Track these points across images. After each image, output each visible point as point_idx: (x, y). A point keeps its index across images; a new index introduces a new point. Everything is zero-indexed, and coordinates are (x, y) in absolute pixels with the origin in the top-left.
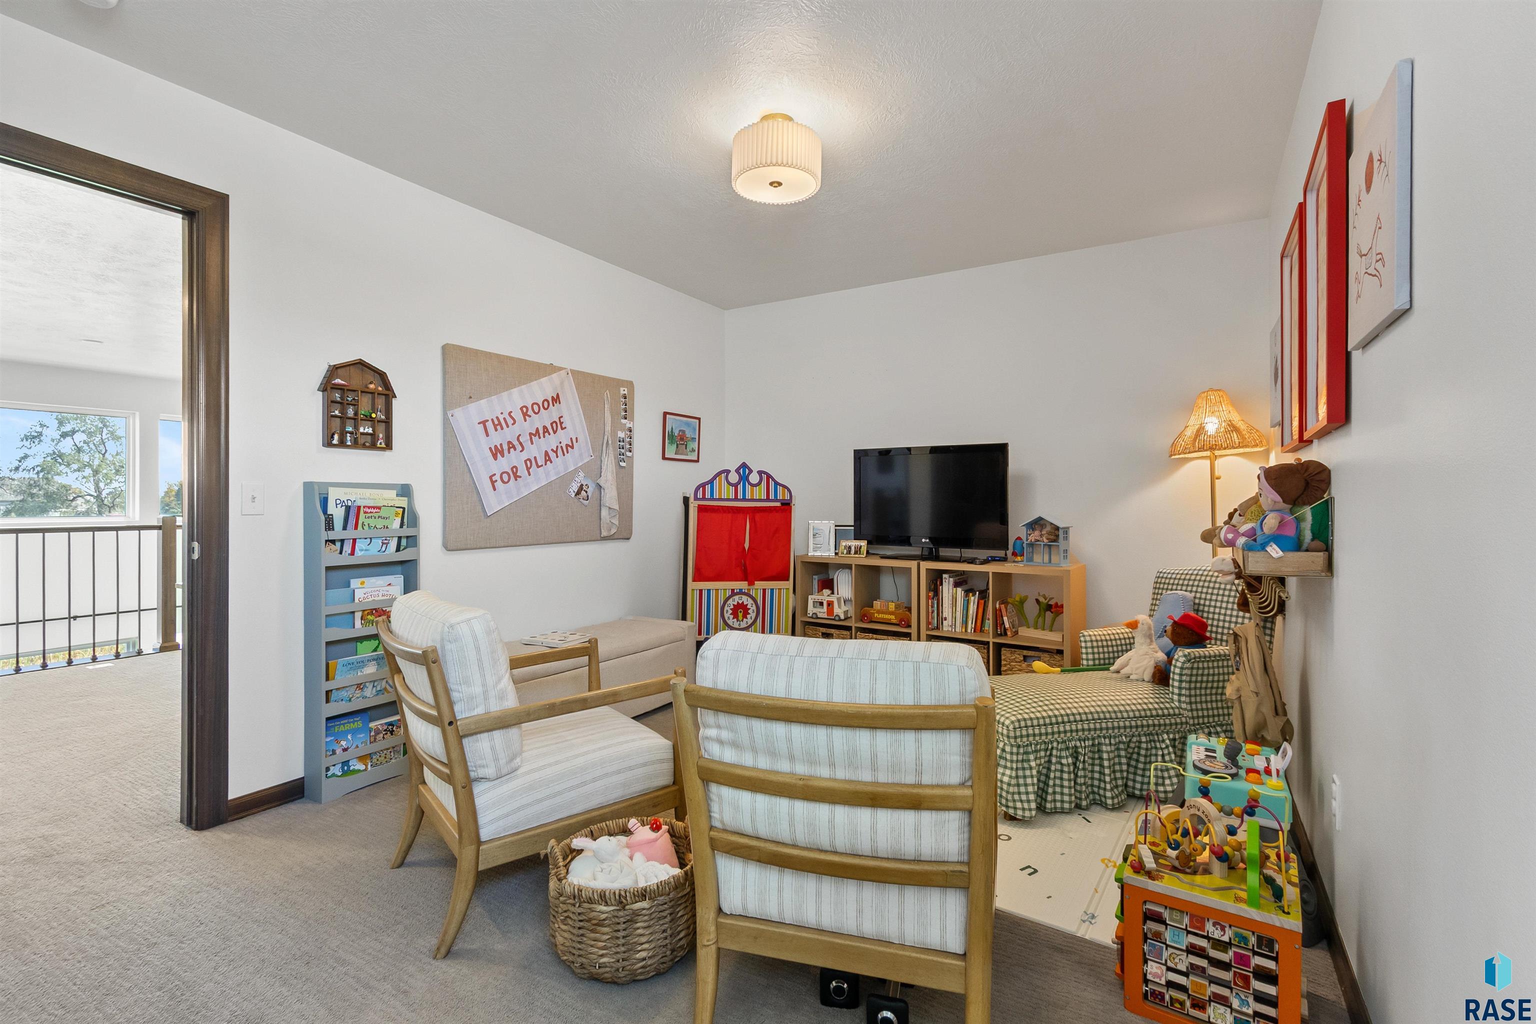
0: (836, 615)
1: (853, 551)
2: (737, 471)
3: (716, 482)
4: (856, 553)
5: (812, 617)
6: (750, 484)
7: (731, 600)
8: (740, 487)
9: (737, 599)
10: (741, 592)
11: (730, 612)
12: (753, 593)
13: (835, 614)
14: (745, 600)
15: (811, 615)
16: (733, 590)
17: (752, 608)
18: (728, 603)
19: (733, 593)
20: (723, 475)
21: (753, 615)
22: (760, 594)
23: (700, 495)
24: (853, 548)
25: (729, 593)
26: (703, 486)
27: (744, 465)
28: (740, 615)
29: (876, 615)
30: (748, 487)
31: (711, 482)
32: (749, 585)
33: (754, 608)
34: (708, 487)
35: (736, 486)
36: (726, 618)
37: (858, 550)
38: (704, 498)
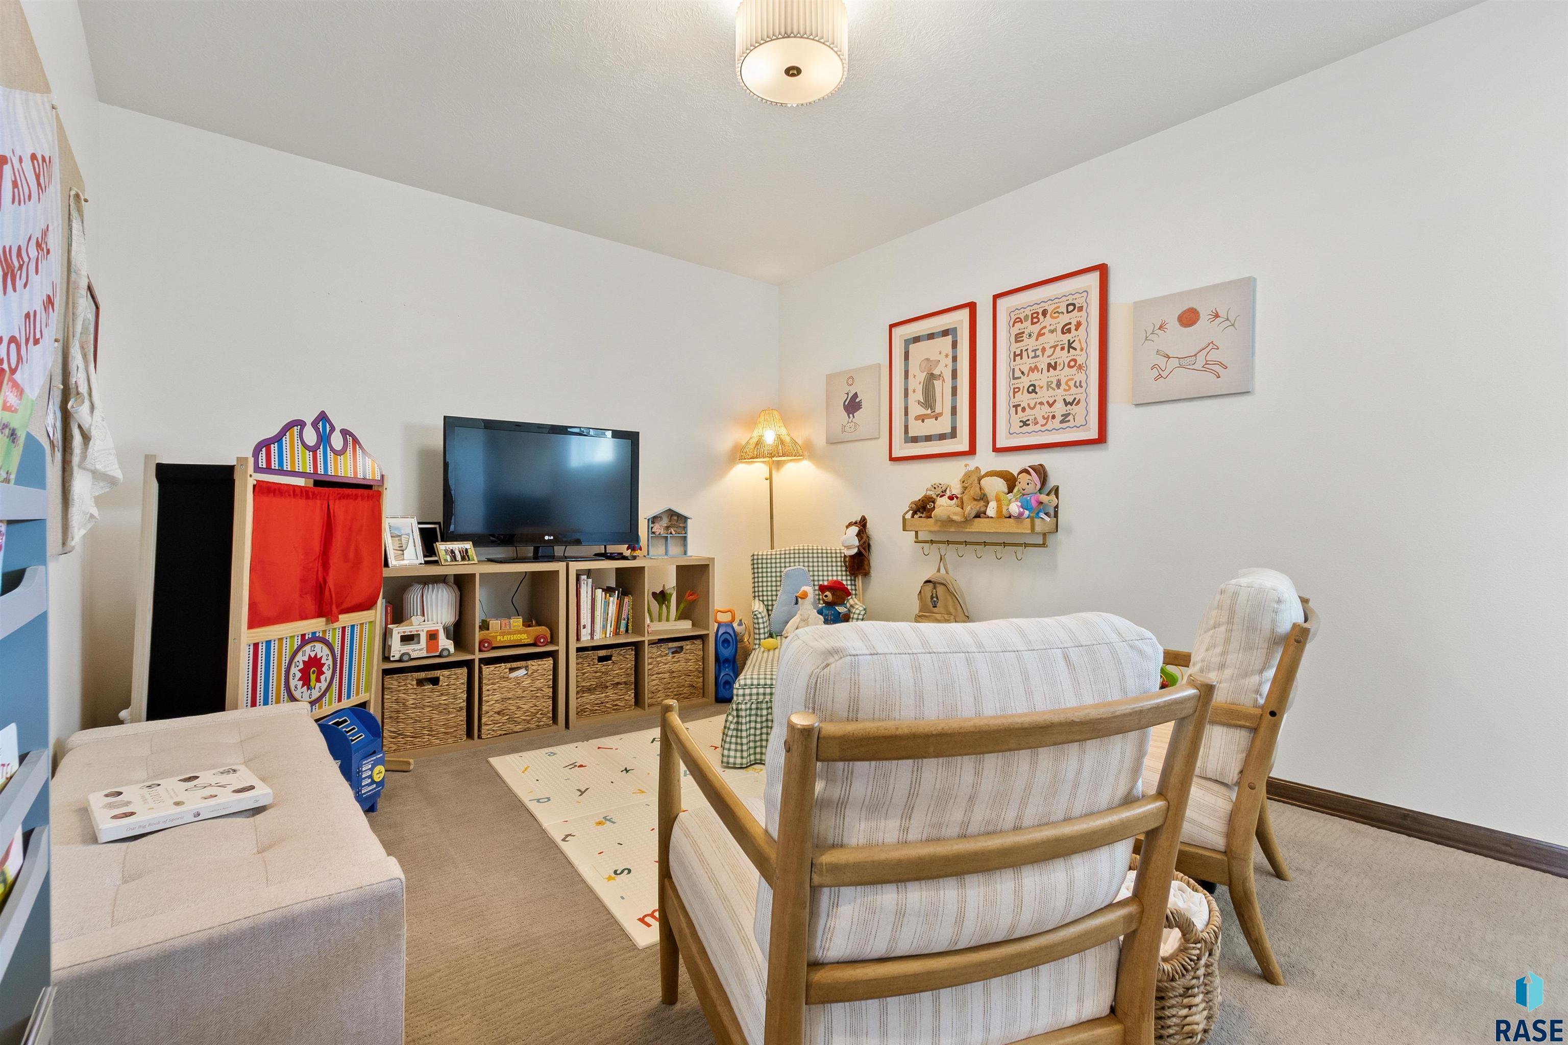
0: (443, 650)
1: (459, 557)
2: (315, 424)
3: (286, 440)
4: (463, 558)
5: (400, 661)
6: (332, 449)
7: (300, 653)
8: (320, 453)
9: (308, 651)
10: (315, 639)
11: (299, 675)
12: (329, 637)
13: (440, 648)
14: (320, 650)
15: (397, 657)
16: (303, 636)
17: (327, 662)
18: (296, 660)
19: (304, 641)
20: (296, 429)
21: (328, 674)
22: (339, 633)
23: (263, 463)
24: (457, 552)
25: (297, 642)
26: (265, 444)
27: (323, 417)
28: (313, 677)
29: (499, 638)
30: (330, 455)
31: (278, 438)
32: (327, 623)
33: (330, 662)
34: (274, 448)
35: (313, 450)
36: (292, 688)
37: (465, 556)
38: (268, 470)
